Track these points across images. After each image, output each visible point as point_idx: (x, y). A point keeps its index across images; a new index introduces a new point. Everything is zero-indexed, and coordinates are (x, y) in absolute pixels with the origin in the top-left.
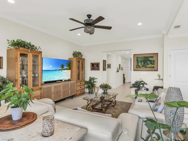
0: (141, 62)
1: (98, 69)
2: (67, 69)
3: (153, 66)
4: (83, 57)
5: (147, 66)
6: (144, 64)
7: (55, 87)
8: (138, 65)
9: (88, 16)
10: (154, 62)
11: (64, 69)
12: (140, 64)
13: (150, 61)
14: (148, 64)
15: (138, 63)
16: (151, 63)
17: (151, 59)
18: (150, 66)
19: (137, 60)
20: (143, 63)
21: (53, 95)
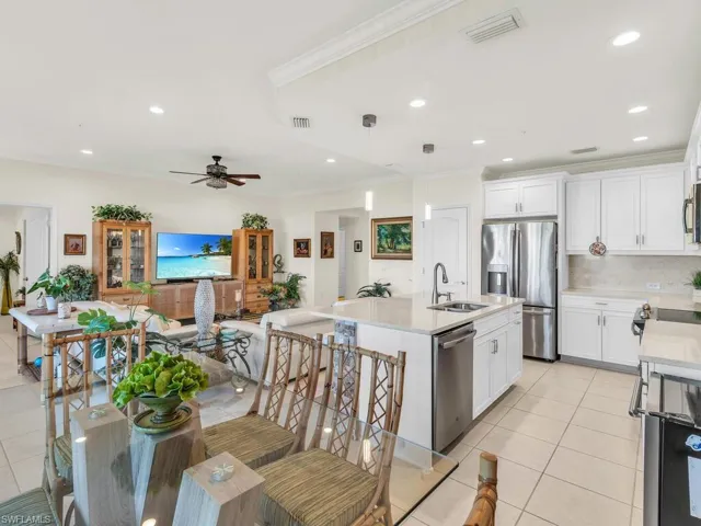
0: (386, 237)
1: (307, 255)
2: (218, 254)
3: (408, 247)
4: (269, 227)
5: (398, 247)
6: (392, 242)
7: (182, 290)
8: (380, 246)
9: (214, 157)
10: (410, 238)
11: (213, 255)
12: (384, 243)
13: (404, 234)
14: (399, 243)
15: (380, 240)
16: (405, 241)
17: (404, 230)
18: (403, 246)
19: (379, 234)
20: (389, 240)
21: (178, 306)
